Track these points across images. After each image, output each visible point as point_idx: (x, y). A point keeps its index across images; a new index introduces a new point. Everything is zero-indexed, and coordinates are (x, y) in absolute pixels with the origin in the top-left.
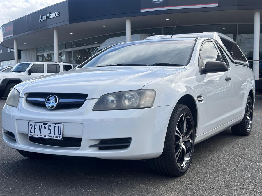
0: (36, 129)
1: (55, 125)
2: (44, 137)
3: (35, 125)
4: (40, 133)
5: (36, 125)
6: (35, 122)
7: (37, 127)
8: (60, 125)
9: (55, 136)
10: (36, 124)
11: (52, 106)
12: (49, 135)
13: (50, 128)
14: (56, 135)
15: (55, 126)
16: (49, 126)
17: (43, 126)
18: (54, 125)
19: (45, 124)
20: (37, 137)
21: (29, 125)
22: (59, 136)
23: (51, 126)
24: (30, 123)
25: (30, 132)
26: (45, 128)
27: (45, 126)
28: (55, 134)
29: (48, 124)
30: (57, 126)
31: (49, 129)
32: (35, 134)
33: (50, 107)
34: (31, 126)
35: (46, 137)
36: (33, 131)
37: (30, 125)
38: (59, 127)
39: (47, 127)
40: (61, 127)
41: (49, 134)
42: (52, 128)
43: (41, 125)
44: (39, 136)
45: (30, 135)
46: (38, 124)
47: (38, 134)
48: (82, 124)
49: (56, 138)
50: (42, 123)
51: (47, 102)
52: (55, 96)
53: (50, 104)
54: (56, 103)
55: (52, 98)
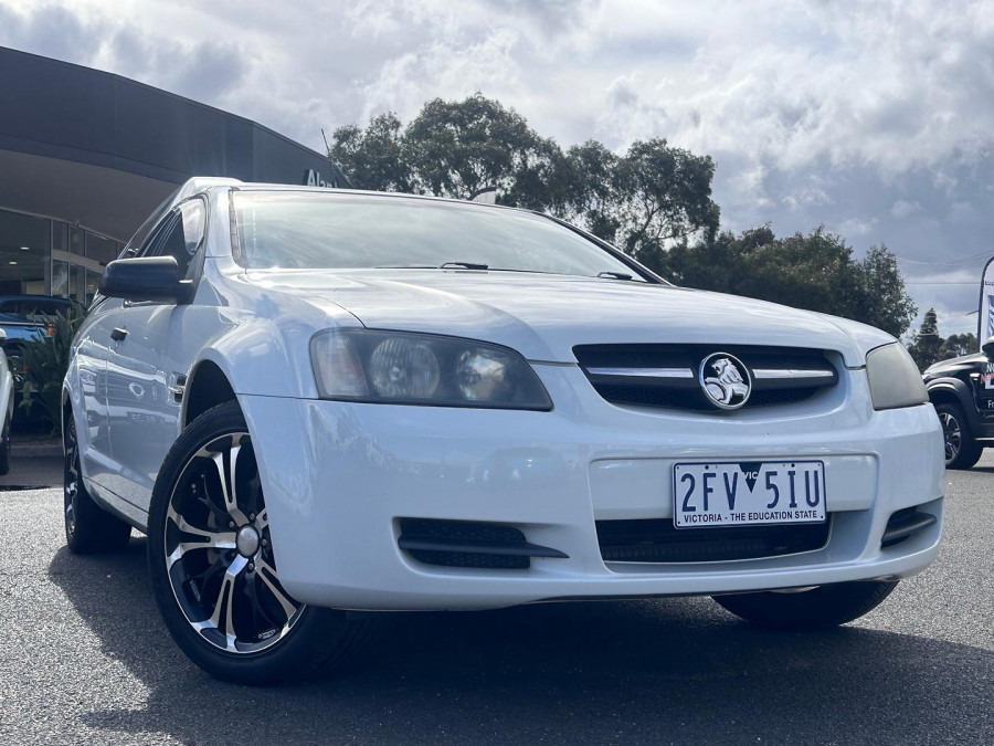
0: (711, 490)
1: (792, 469)
2: (747, 521)
3: (706, 476)
4: (732, 507)
5: (714, 475)
6: (707, 465)
7: (717, 484)
8: (812, 468)
9: (793, 510)
10: (712, 469)
11: (736, 398)
12: (770, 511)
13: (773, 480)
14: (798, 509)
15: (792, 474)
16: (769, 474)
17: (742, 477)
18: (788, 467)
19: (750, 467)
20: (719, 523)
21: (679, 478)
22: (812, 509)
23: (775, 474)
24: (681, 472)
25: (685, 509)
26: (751, 483)
27: (751, 475)
28: (793, 505)
29: (764, 469)
30: (800, 469)
31: (769, 486)
32: (708, 513)
33: (727, 401)
34: (688, 481)
35: (759, 521)
36: (696, 500)
37: (683, 480)
38: (807, 473)
39: (761, 479)
40: (816, 472)
41: (770, 506)
42: (781, 481)
43: (736, 474)
44: (727, 521)
45: (682, 521)
46: (719, 470)
47: (720, 513)
48: (875, 456)
49: (800, 520)
50: (738, 466)
51: (706, 383)
52: (731, 359)
53: (724, 391)
54: (746, 382)
55: (726, 367)
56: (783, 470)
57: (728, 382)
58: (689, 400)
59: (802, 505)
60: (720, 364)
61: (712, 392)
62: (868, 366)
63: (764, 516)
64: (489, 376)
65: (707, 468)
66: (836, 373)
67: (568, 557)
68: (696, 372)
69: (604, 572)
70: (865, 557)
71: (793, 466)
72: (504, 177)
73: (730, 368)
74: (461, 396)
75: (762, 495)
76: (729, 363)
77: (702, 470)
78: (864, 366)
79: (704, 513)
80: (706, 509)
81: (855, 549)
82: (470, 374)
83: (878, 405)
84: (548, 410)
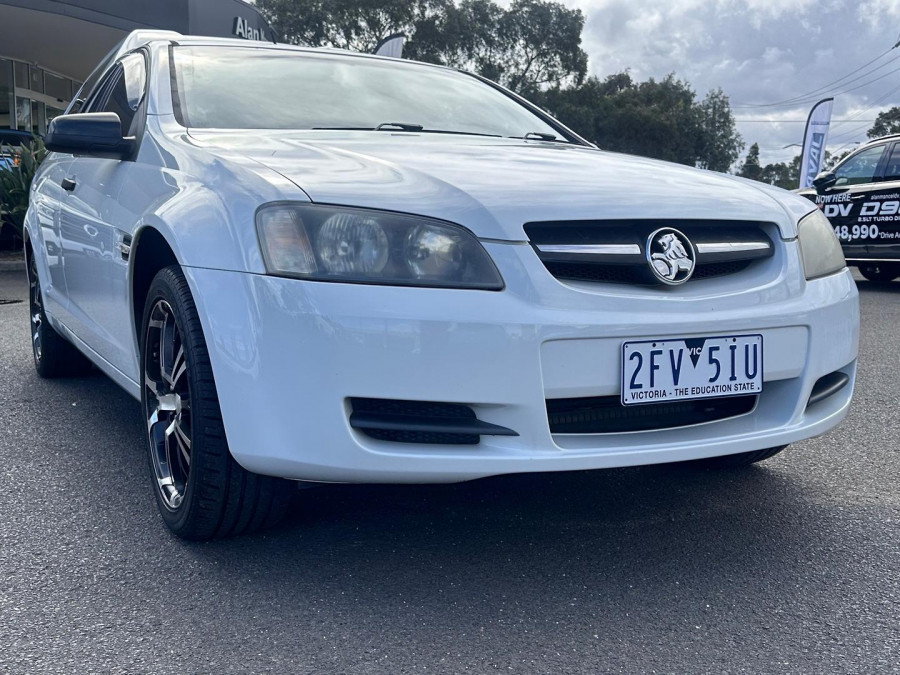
0: (657, 367)
1: (734, 344)
2: (690, 396)
3: (653, 354)
4: (676, 383)
5: (660, 352)
6: (654, 342)
7: (663, 361)
8: (752, 341)
9: (733, 383)
10: (659, 347)
11: (681, 274)
12: (712, 384)
13: (715, 355)
14: (738, 382)
15: (733, 348)
16: (712, 349)
17: (687, 353)
18: (730, 342)
19: (695, 343)
20: (664, 399)
21: (627, 356)
22: (750, 381)
23: (717, 349)
24: (630, 350)
25: (633, 386)
26: (695, 359)
27: (695, 351)
28: (733, 378)
29: (708, 344)
30: (740, 344)
31: (712, 361)
32: (653, 389)
33: (672, 277)
34: (636, 358)
35: (701, 395)
36: (643, 378)
37: (631, 358)
38: (747, 346)
39: (704, 354)
40: (755, 346)
41: (712, 380)
42: (723, 356)
43: (681, 351)
44: (672, 396)
45: (629, 398)
46: (665, 348)
47: (666, 389)
48: (808, 327)
49: (739, 392)
50: (684, 342)
51: (653, 259)
52: (676, 234)
53: (670, 266)
54: (690, 257)
55: (672, 242)
56: (724, 345)
57: (671, 259)
58: (635, 275)
59: (741, 378)
60: (665, 239)
61: (659, 268)
62: (801, 237)
63: (705, 390)
64: (437, 254)
65: (654, 345)
66: (772, 245)
67: (518, 435)
68: (643, 249)
69: (553, 448)
70: (791, 424)
71: (734, 340)
72: (405, 24)
73: (676, 242)
74: (411, 275)
75: (705, 369)
76: (675, 238)
77: (649, 348)
78: (797, 237)
79: (649, 389)
80: (652, 385)
81: (785, 416)
82: (417, 249)
83: (809, 275)
84: (498, 289)
